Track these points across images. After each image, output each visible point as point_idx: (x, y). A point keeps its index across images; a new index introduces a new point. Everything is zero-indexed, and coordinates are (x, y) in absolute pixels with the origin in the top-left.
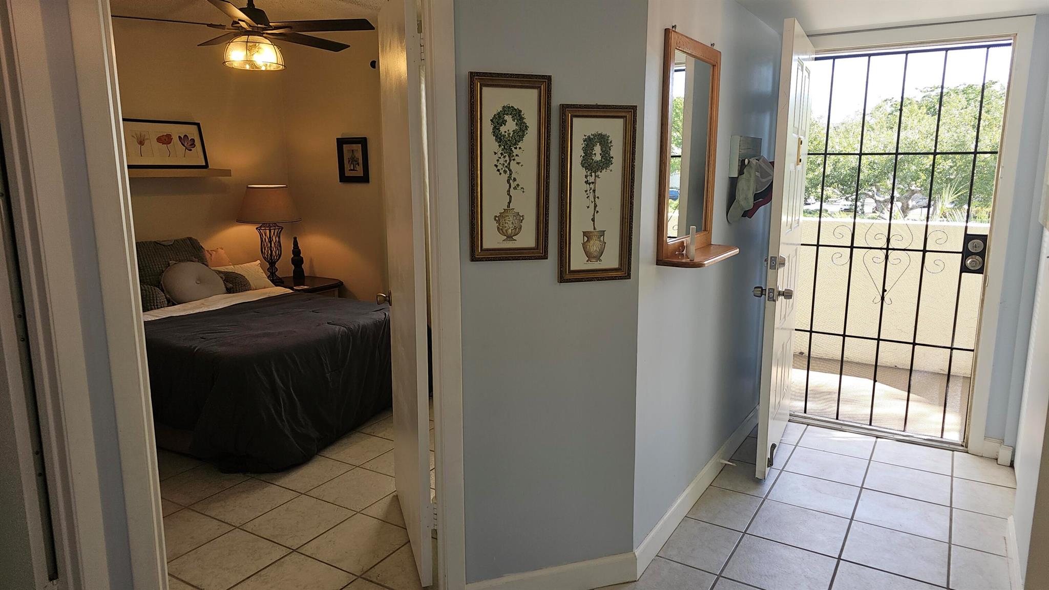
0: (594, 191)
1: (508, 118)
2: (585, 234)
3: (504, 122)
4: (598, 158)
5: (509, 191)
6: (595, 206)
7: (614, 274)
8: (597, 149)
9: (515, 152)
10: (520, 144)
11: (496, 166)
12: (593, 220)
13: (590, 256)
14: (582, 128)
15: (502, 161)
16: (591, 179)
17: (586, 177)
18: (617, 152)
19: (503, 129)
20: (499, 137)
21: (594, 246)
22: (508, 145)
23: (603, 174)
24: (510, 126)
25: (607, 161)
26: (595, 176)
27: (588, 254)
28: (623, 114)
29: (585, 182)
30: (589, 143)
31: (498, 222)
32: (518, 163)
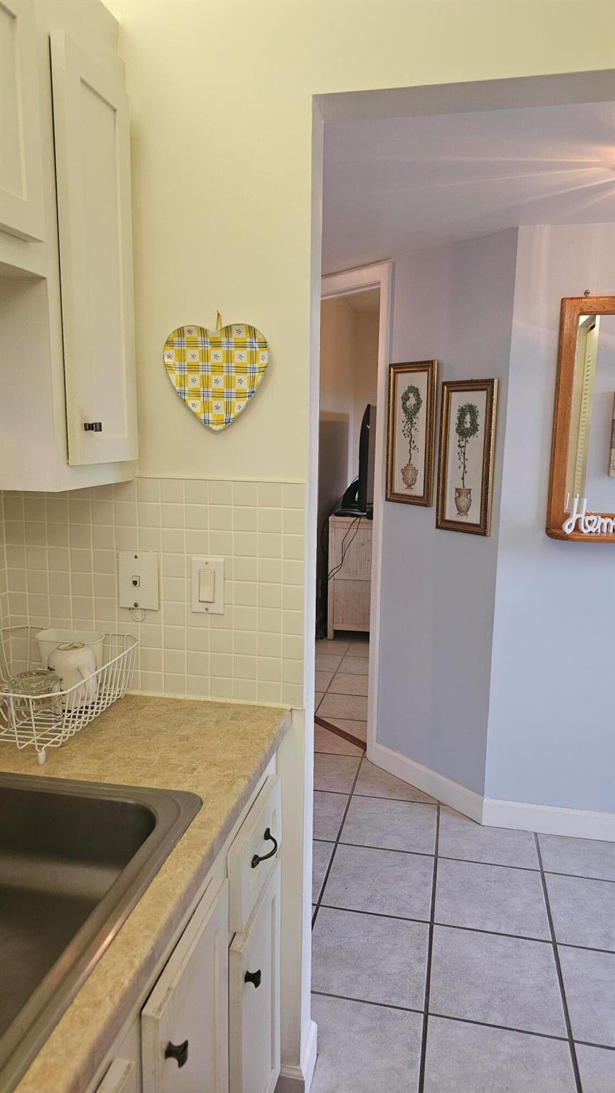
0: (464, 454)
1: (411, 395)
2: (457, 490)
3: (409, 398)
4: (468, 425)
5: (410, 450)
6: (465, 467)
7: (475, 529)
8: (468, 418)
9: (415, 420)
10: (417, 414)
11: (403, 431)
12: (463, 479)
13: (461, 511)
14: (459, 400)
15: (406, 427)
16: (463, 444)
17: (459, 441)
18: (481, 420)
19: (408, 403)
20: (405, 409)
21: (463, 501)
22: (411, 414)
23: (471, 439)
24: (412, 401)
25: (474, 428)
26: (466, 441)
27: (459, 508)
28: (486, 387)
29: (459, 446)
30: (462, 412)
31: (403, 473)
32: (416, 429)
